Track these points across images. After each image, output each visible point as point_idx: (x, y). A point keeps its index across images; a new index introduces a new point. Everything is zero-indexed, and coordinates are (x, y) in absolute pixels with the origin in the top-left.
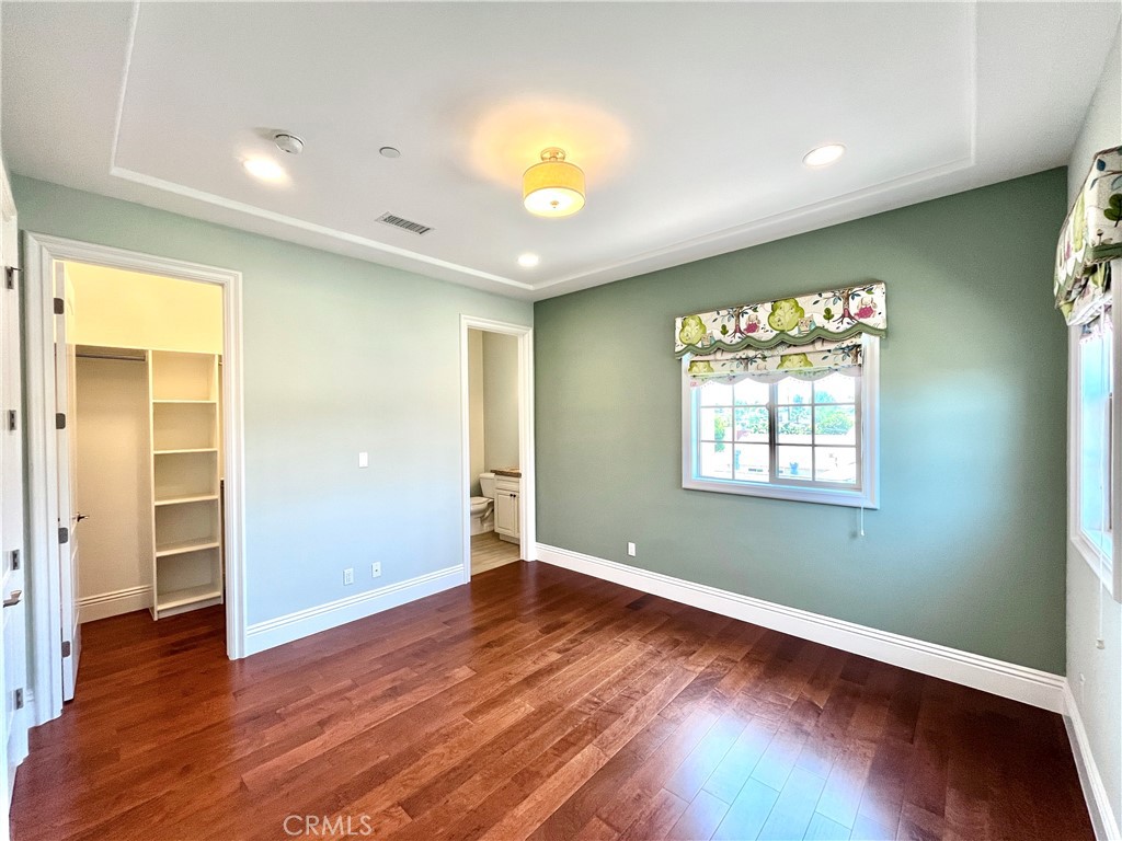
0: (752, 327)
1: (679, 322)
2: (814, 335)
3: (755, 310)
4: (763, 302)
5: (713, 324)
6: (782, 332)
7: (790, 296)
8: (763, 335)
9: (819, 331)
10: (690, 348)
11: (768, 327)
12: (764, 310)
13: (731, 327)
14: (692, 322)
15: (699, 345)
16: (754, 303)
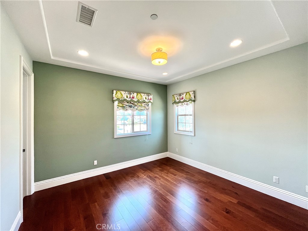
0: (133, 98)
1: (115, 92)
2: (144, 102)
3: (133, 94)
4: (135, 92)
5: (125, 95)
6: (138, 100)
7: (140, 93)
8: (135, 100)
9: (144, 101)
10: (118, 99)
11: (136, 98)
12: (135, 94)
13: (129, 96)
14: (119, 93)
15: (121, 99)
16: (134, 92)
